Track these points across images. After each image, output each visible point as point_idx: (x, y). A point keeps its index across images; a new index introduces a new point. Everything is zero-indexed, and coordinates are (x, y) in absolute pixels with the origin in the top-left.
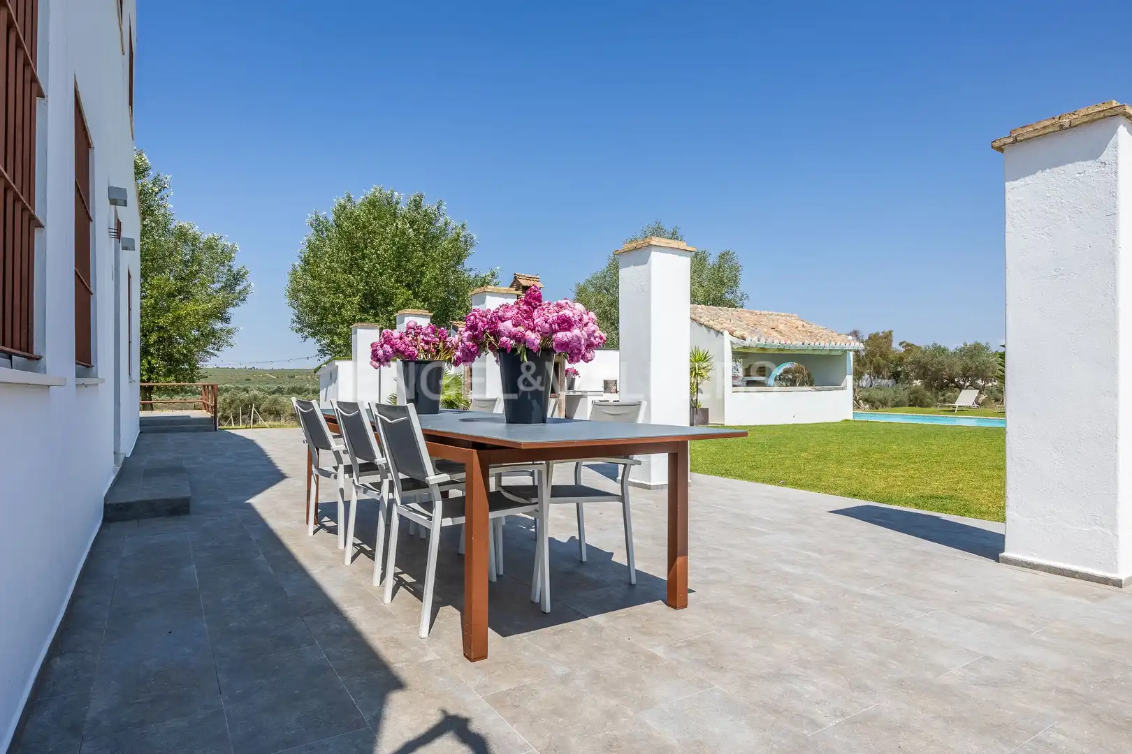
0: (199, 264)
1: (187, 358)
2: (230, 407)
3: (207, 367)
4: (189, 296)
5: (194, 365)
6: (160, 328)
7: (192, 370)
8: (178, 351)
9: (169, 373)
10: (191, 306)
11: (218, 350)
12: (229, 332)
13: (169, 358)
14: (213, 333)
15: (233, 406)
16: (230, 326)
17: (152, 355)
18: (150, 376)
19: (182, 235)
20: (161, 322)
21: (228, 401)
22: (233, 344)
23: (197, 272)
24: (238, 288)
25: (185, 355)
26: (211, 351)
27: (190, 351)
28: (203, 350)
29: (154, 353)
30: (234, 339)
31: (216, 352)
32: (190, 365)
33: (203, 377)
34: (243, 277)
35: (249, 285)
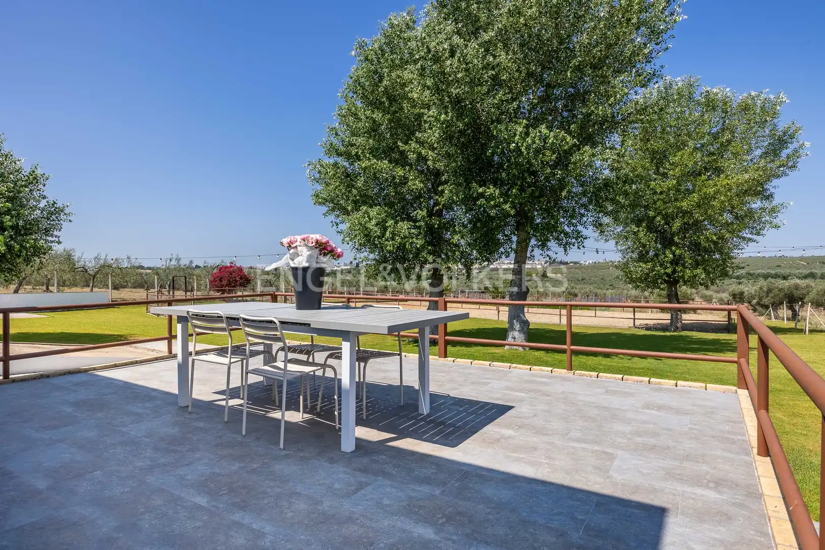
0: (732, 132)
1: (719, 245)
2: (767, 296)
3: (744, 256)
4: (718, 171)
5: (727, 254)
6: (685, 213)
7: (724, 261)
8: (707, 238)
9: (697, 264)
10: (722, 181)
11: (758, 234)
12: (773, 210)
13: (696, 247)
14: (750, 213)
15: (771, 295)
16: (774, 203)
17: (677, 245)
18: (675, 269)
19: (710, 104)
20: (684, 204)
21: (765, 289)
22: (779, 224)
23: (729, 142)
24: (784, 153)
25: (715, 243)
26: (749, 236)
27: (721, 238)
28: (738, 236)
29: (679, 243)
30: (781, 218)
31: (755, 237)
32: (721, 253)
33: (739, 268)
34: (792, 137)
35: (802, 146)
